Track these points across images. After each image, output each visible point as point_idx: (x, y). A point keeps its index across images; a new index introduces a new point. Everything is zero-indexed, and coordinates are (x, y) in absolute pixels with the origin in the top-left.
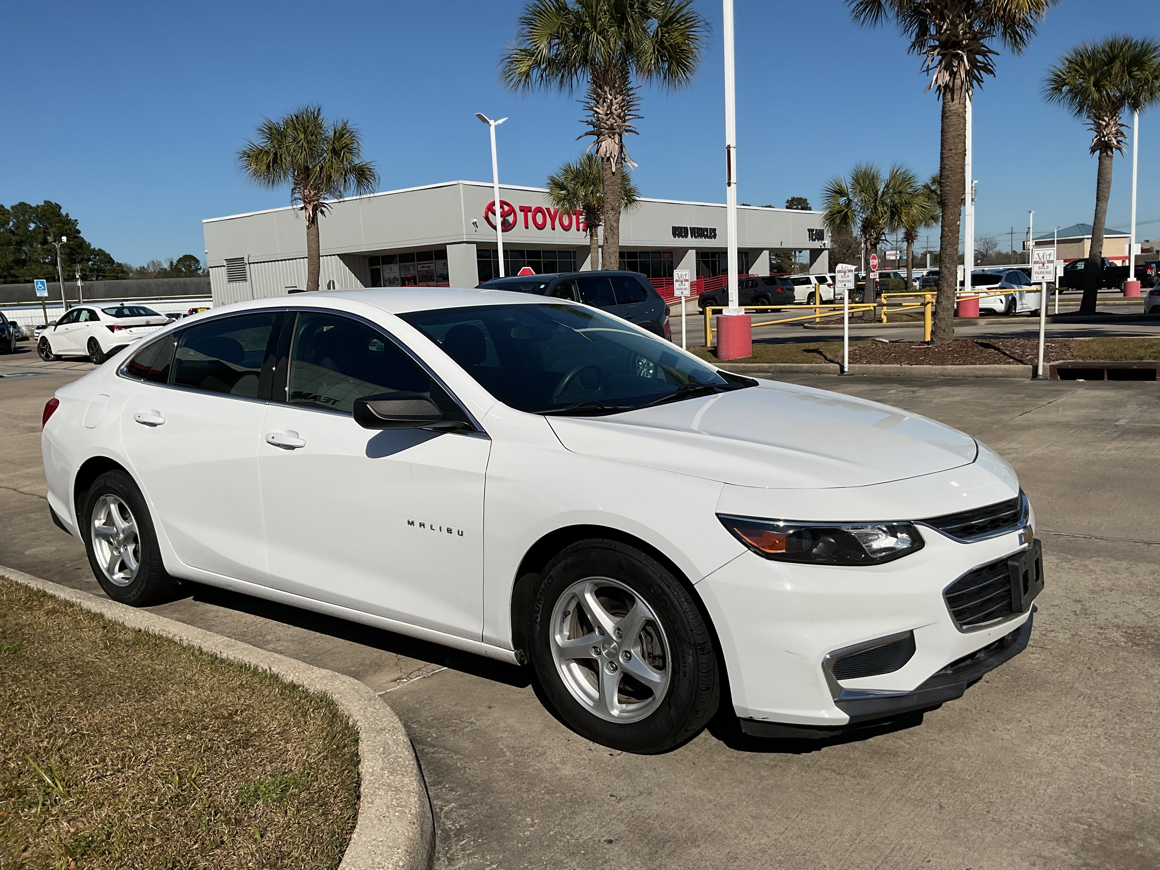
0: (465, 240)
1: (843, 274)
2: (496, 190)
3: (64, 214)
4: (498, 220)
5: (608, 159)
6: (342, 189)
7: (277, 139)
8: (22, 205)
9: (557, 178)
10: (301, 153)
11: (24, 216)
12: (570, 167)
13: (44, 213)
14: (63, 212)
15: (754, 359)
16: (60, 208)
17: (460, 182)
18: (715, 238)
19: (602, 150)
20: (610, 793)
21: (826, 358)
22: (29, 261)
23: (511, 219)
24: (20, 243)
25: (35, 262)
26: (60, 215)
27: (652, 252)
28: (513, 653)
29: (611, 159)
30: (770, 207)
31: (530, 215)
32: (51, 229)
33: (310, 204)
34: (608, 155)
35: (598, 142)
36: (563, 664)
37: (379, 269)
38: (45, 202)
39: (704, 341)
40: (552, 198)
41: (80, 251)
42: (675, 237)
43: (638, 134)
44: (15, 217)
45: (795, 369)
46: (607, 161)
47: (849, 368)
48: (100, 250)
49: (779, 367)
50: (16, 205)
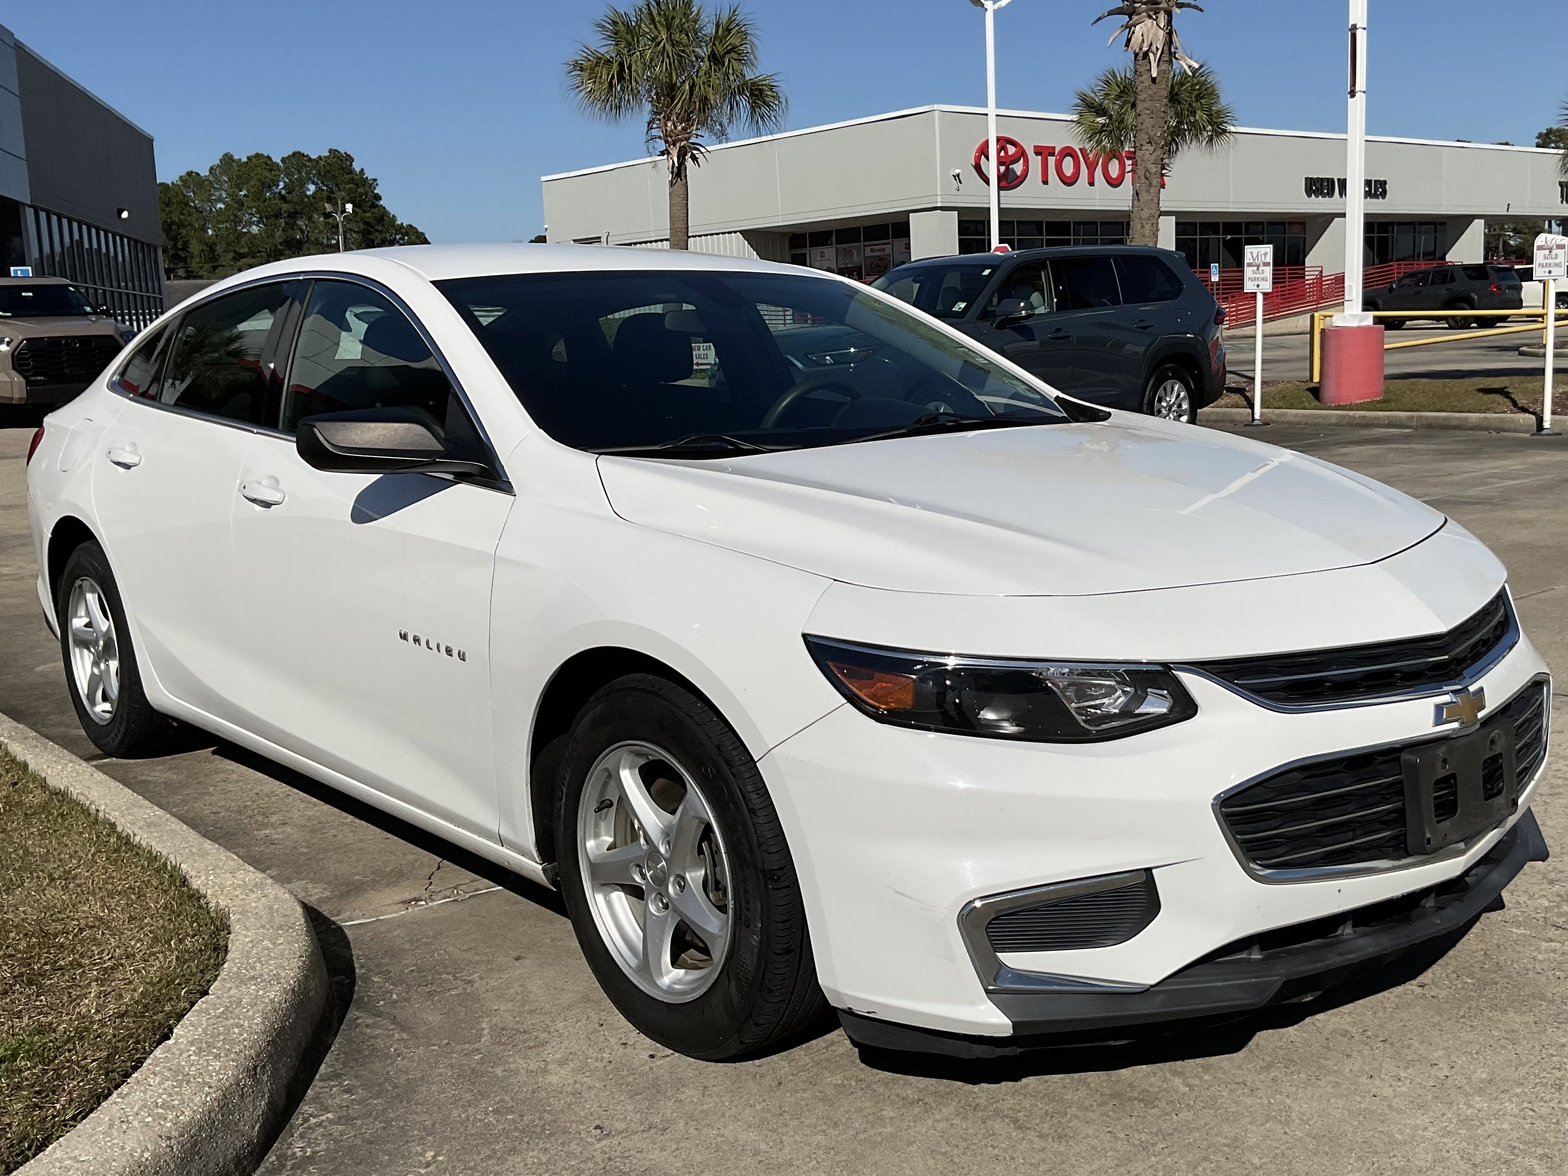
0: (939, 205)
1: (1547, 252)
2: (992, 121)
3: (358, 170)
4: (992, 169)
5: (1146, 55)
6: (725, 121)
7: (626, 40)
8: (297, 155)
9: (1093, 95)
10: (662, 62)
11: (300, 172)
12: (1114, 76)
13: (328, 168)
14: (356, 166)
15: (1385, 404)
16: (352, 160)
17: (936, 107)
18: (1384, 198)
19: (1136, 40)
20: (598, 1122)
21: (1515, 404)
22: (306, 242)
23: (1018, 168)
24: (293, 215)
25: (316, 244)
26: (351, 171)
27: (1269, 223)
28: (540, 867)
29: (1151, 55)
30: (1507, 144)
31: (1052, 160)
32: (339, 193)
33: (674, 145)
34: (1145, 49)
35: (1129, 27)
36: (599, 891)
37: (805, 254)
38: (330, 151)
39: (1308, 374)
40: (1081, 129)
41: (380, 228)
42: (1309, 196)
43: (1201, 10)
44: (286, 175)
45: (1454, 423)
46: (1143, 59)
47: (1553, 422)
48: (410, 226)
49: (1427, 418)
50: (289, 156)
